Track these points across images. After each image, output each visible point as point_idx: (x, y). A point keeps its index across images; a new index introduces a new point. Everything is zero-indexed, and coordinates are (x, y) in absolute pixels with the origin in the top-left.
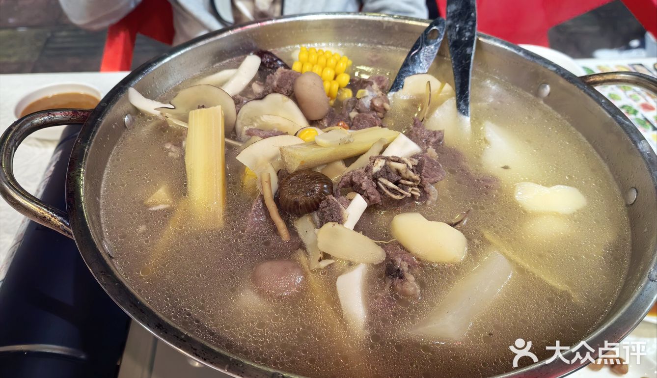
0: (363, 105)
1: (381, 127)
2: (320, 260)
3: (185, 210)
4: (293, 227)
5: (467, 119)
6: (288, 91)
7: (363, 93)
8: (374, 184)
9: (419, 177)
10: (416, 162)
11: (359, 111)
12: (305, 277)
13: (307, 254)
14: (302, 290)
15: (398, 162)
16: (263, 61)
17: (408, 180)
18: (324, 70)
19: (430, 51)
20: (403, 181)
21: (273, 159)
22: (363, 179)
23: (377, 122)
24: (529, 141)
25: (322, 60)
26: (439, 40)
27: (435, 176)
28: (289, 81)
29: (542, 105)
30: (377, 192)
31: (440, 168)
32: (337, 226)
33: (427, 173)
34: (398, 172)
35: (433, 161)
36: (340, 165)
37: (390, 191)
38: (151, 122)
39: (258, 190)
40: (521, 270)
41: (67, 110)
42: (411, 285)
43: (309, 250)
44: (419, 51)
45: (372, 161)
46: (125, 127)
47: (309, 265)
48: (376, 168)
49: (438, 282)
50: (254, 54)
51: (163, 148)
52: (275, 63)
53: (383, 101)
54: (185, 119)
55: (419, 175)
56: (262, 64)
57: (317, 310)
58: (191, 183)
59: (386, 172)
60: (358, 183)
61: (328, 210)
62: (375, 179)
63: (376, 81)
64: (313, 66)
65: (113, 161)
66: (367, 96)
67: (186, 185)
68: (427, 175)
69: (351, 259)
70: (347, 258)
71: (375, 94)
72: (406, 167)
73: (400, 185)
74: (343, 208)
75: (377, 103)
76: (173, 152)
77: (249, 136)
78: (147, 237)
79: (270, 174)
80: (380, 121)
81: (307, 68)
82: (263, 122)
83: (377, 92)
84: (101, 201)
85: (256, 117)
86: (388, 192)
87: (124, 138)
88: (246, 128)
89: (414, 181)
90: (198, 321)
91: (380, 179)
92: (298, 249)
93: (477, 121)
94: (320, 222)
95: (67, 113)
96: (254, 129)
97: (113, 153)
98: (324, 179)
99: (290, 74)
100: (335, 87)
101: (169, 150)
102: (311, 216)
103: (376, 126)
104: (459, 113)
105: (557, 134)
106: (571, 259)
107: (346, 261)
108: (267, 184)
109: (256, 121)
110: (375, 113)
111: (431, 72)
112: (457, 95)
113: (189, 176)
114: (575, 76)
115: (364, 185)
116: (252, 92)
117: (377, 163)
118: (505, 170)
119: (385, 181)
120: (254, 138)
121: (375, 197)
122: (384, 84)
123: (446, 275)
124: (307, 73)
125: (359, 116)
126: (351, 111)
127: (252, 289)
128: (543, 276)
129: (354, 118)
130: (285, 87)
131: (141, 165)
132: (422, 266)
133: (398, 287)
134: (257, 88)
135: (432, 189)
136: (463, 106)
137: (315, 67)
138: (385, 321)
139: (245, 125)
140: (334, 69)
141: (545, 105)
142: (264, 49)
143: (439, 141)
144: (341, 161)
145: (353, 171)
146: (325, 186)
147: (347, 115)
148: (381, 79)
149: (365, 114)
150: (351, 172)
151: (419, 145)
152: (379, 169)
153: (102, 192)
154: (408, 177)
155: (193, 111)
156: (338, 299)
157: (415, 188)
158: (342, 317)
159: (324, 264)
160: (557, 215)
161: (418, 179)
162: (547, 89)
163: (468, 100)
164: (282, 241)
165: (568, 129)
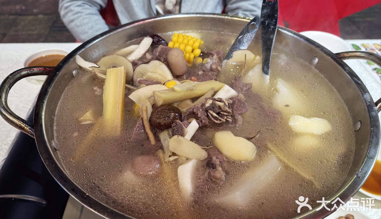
0: (206, 67)
1: (215, 81)
2: (170, 156)
3: (100, 125)
4: (158, 137)
5: (268, 77)
6: (164, 58)
7: (206, 61)
8: (206, 114)
9: (232, 110)
10: (231, 101)
11: (204, 71)
12: (161, 165)
13: (164, 152)
14: (158, 172)
15: (220, 101)
16: (154, 40)
17: (225, 112)
18: (187, 47)
19: (250, 37)
20: (222, 113)
21: (149, 98)
22: (200, 110)
23: (213, 77)
24: (302, 91)
25: (186, 41)
26: (256, 30)
27: (241, 110)
28: (165, 53)
29: (313, 69)
30: (206, 118)
31: (246, 105)
32: (180, 137)
33: (237, 108)
34: (220, 107)
35: (242, 101)
36: (189, 102)
37: (214, 118)
38: (88, 74)
39: (140, 115)
40: (286, 167)
41: (41, 67)
42: (220, 173)
43: (165, 150)
44: (243, 36)
45: (206, 100)
46: (73, 76)
47: (164, 158)
48: (207, 105)
49: (236, 171)
50: (149, 37)
51: (92, 89)
52: (160, 42)
53: (217, 66)
54: (105, 73)
55: (231, 109)
56: (153, 42)
57: (165, 184)
58: (105, 109)
59: (213, 107)
60: (197, 113)
61: (176, 128)
62: (207, 111)
63: (216, 54)
64: (180, 44)
65: (64, 96)
66: (209, 62)
67: (102, 111)
68: (236, 109)
69: (187, 156)
70: (185, 156)
71: (214, 61)
72: (224, 105)
73: (220, 115)
74: (185, 127)
75: (214, 67)
76: (97, 91)
77: (139, 84)
78: (77, 139)
79: (147, 106)
80: (215, 77)
81: (177, 45)
82: (148, 76)
83: (216, 60)
84: (55, 118)
85: (144, 73)
86: (212, 119)
87: (72, 83)
88: (139, 79)
89: (228, 112)
90: (99, 187)
91: (209, 111)
92: (159, 149)
93: (273, 78)
94: (172, 135)
95: (40, 69)
96: (143, 80)
97: (65, 91)
98: (177, 111)
99: (166, 49)
100: (192, 56)
101: (96, 91)
102: (168, 131)
103: (212, 80)
104: (263, 73)
105: (320, 87)
106: (318, 162)
107: (185, 157)
108: (145, 112)
109: (144, 76)
110: (212, 72)
111: (249, 49)
112: (263, 63)
113: (104, 106)
114: (333, 53)
115: (199, 115)
116: (146, 58)
117: (208, 102)
118: (287, 107)
119: (211, 112)
120: (142, 85)
121: (206, 121)
122: (220, 55)
123: (241, 168)
124: (176, 48)
125: (203, 74)
126: (199, 71)
127: (131, 170)
128: (298, 171)
129: (201, 75)
130: (163, 56)
131: (79, 98)
132: (228, 162)
133: (212, 173)
134: (149, 56)
135: (239, 118)
136: (266, 69)
137: (181, 45)
138: (202, 192)
139: (138, 78)
140: (192, 46)
141: (315, 70)
142: (155, 33)
143: (249, 89)
144: (189, 100)
145: (195, 106)
146: (177, 115)
147: (197, 73)
148: (219, 52)
149: (207, 73)
150: (194, 107)
151: (237, 92)
152: (209, 105)
153: (56, 113)
154: (225, 110)
155: (109, 69)
156: (177, 179)
157: (229, 117)
158: (179, 189)
159: (172, 158)
160: (313, 135)
161: (231, 112)
162: (316, 60)
163: (269, 65)
164: (151, 145)
165: (327, 84)
